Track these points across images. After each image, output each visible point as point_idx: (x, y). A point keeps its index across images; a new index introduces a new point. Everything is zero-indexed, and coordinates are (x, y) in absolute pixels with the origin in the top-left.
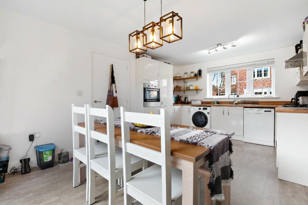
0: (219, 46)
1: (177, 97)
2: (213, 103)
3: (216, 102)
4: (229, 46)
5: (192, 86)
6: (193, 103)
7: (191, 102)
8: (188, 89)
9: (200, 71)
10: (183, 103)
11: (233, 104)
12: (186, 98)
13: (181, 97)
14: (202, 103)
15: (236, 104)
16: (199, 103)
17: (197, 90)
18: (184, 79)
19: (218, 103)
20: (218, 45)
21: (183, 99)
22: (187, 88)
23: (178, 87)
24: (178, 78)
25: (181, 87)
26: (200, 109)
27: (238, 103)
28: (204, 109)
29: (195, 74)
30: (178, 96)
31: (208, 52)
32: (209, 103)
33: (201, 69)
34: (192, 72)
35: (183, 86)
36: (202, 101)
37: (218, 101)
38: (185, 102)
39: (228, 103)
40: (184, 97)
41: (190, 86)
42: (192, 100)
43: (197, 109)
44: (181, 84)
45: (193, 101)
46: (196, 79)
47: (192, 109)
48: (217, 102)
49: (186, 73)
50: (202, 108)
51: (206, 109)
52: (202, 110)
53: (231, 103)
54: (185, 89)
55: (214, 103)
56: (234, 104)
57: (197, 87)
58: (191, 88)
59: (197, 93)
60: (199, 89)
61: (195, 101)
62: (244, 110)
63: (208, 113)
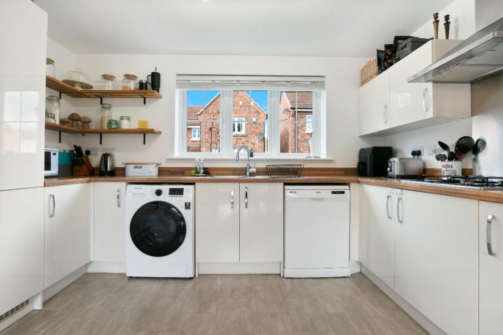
1: (72, 151)
2: (193, 171)
3: (202, 171)
5: (129, 119)
6: (131, 172)
7: (123, 170)
8: (114, 129)
9: (155, 78)
10: (97, 172)
12: (105, 156)
13: (88, 153)
14: (161, 171)
15: (251, 174)
16: (151, 172)
17: (145, 133)
18: (102, 95)
19: (207, 172)
21: (95, 160)
22: (110, 123)
23: (79, 119)
24: (79, 88)
25: (90, 121)
26: (159, 193)
27: (259, 172)
28: (173, 192)
29: (141, 84)
30: (78, 149)
32: (182, 171)
33: (157, 71)
34: (128, 77)
35: (99, 118)
36: (161, 166)
37: (208, 165)
38: (103, 169)
39: (231, 172)
40: (100, 154)
41: (122, 118)
42: (126, 164)
43: (147, 195)
44: (89, 110)
45: (132, 167)
46: (143, 99)
47: (129, 195)
48: (204, 169)
49: (107, 77)
51: (180, 192)
52: (166, 198)
53: (243, 171)
54: (105, 127)
55: (197, 173)
56: (248, 174)
57: (145, 123)
58: (125, 125)
59: (144, 143)
60: (152, 132)
61: (138, 165)
62: (287, 193)
63: (187, 206)
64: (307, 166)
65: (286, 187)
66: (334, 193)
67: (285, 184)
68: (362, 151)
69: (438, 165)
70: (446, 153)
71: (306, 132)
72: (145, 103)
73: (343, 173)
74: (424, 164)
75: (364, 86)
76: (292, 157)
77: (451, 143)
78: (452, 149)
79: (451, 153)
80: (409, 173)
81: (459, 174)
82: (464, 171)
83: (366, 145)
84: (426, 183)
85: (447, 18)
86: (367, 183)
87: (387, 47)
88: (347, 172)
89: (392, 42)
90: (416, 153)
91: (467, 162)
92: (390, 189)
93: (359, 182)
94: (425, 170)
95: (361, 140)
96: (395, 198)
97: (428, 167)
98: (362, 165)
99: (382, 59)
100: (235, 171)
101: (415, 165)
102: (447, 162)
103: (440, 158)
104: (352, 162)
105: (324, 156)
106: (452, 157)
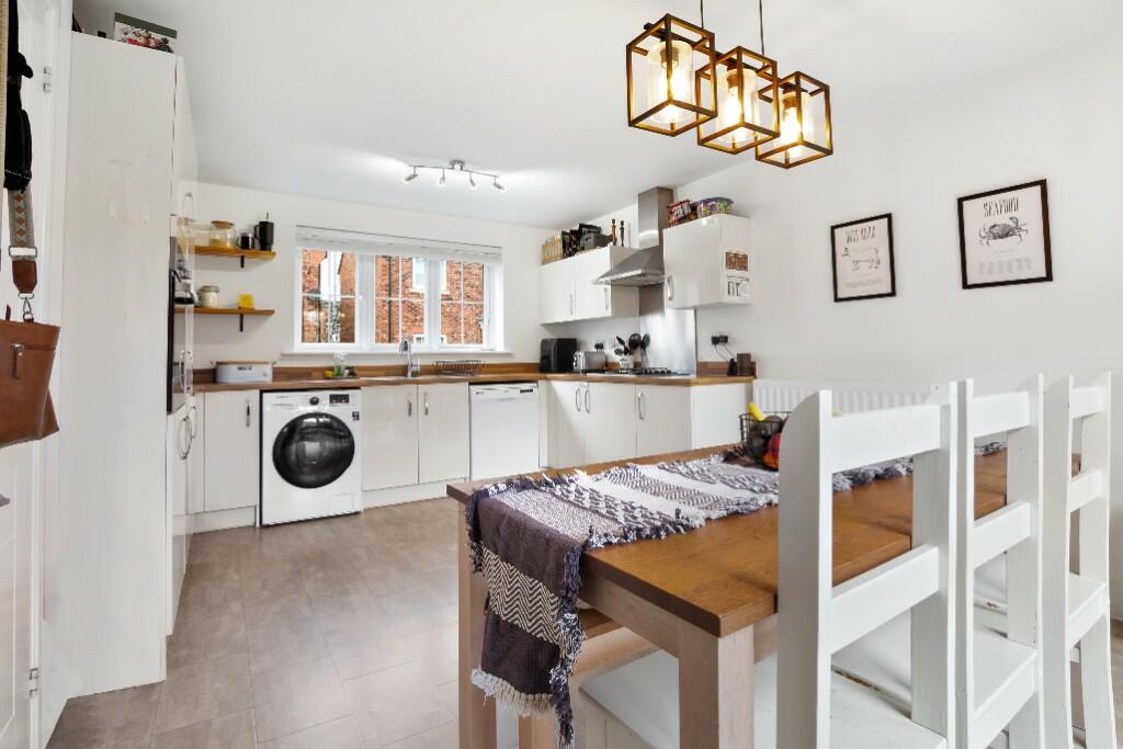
0: (457, 166)
3: (346, 371)
4: (483, 179)
5: (217, 291)
7: (215, 372)
9: (266, 230)
11: (405, 374)
14: (279, 373)
15: (415, 374)
16: (264, 375)
17: (243, 314)
19: (352, 372)
20: (453, 163)
26: (314, 402)
27: (426, 371)
28: (334, 399)
31: (410, 171)
33: (270, 220)
34: (219, 225)
36: (276, 366)
39: (383, 373)
41: (207, 289)
42: (219, 363)
43: (296, 406)
45: (234, 368)
46: (239, 260)
47: (268, 408)
50: (324, 396)
51: (346, 399)
52: (324, 407)
53: (403, 370)
55: (339, 373)
56: (409, 374)
57: (247, 298)
58: (213, 300)
59: (241, 330)
60: (253, 312)
61: (242, 365)
62: (473, 394)
63: (356, 416)
64: (484, 361)
65: (472, 387)
66: (522, 391)
67: (471, 384)
68: (544, 343)
69: (617, 359)
70: (622, 348)
71: (412, 291)
72: (242, 266)
73: (523, 369)
74: (606, 358)
75: (547, 266)
76: (465, 349)
77: (626, 339)
78: (627, 344)
79: (626, 348)
80: (593, 368)
81: (632, 366)
82: (636, 365)
83: (549, 336)
84: (606, 375)
85: (622, 223)
86: (556, 379)
87: (573, 232)
88: (527, 367)
89: (577, 228)
90: (599, 346)
91: (638, 356)
92: (578, 383)
93: (546, 379)
94: (607, 364)
95: (541, 328)
96: (583, 391)
97: (610, 361)
98: (545, 358)
99: (568, 241)
100: (388, 371)
101: (598, 360)
102: (623, 356)
103: (618, 352)
104: (532, 355)
105: (500, 348)
106: (626, 352)
